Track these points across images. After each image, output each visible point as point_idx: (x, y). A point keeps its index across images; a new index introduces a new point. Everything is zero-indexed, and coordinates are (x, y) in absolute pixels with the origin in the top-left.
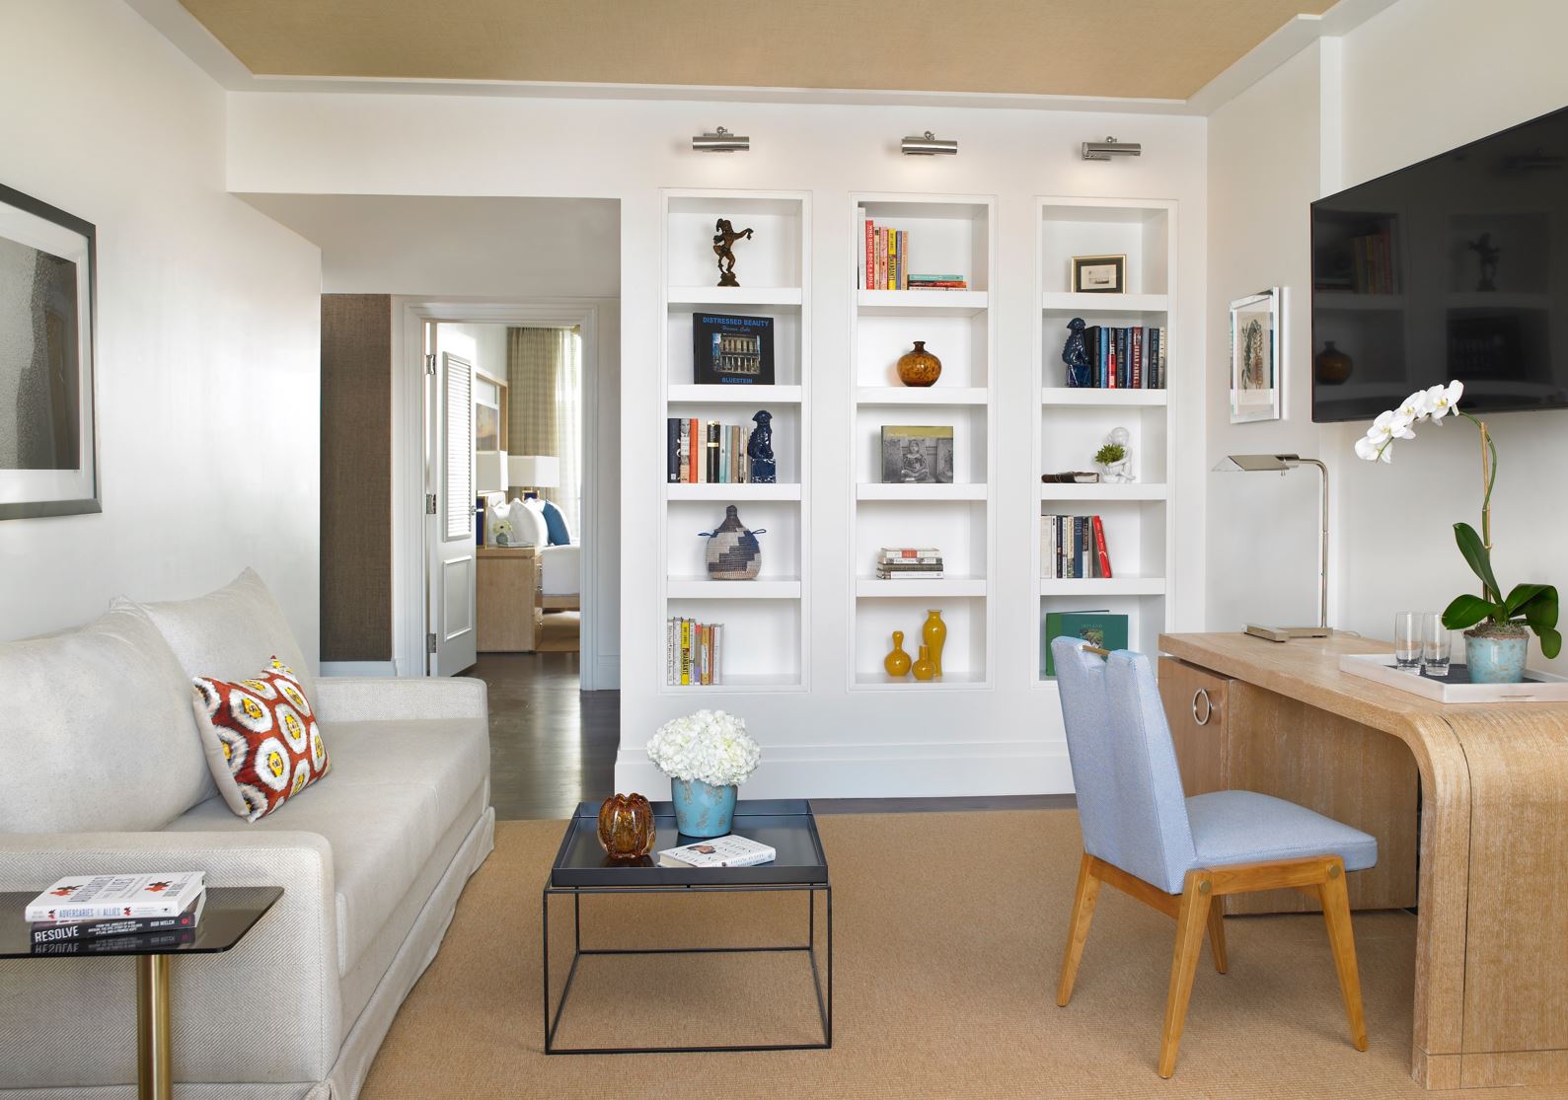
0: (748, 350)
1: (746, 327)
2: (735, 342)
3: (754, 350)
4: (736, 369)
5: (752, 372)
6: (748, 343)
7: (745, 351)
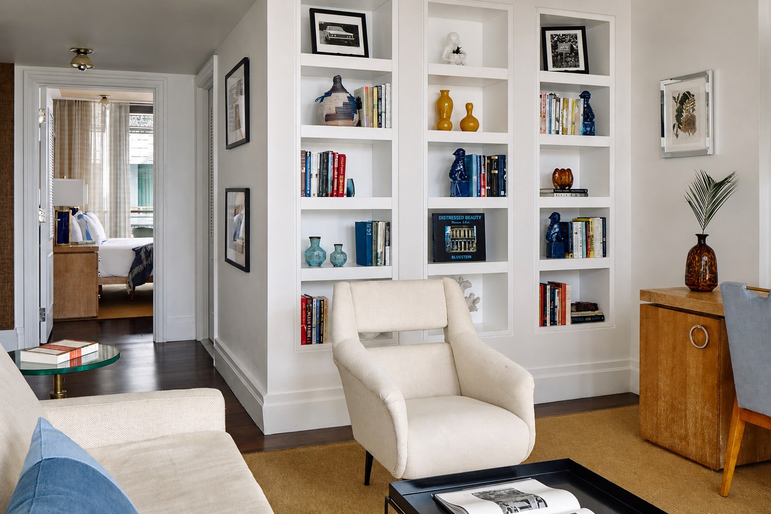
0: (468, 236)
1: (468, 220)
2: (460, 231)
3: (472, 236)
4: (461, 249)
5: (471, 251)
6: (468, 231)
7: (467, 237)
